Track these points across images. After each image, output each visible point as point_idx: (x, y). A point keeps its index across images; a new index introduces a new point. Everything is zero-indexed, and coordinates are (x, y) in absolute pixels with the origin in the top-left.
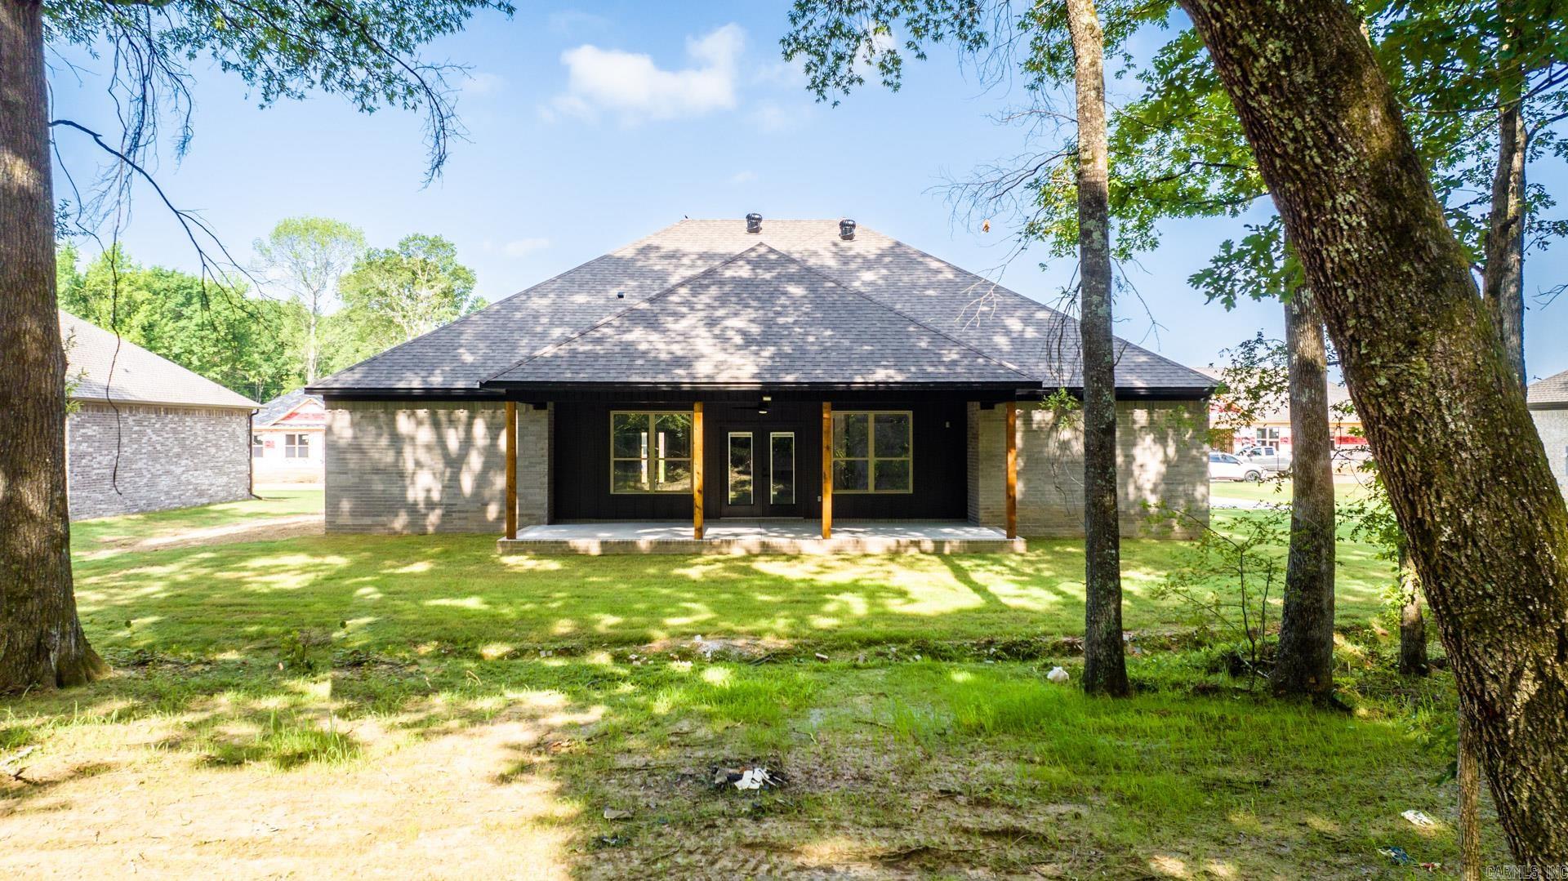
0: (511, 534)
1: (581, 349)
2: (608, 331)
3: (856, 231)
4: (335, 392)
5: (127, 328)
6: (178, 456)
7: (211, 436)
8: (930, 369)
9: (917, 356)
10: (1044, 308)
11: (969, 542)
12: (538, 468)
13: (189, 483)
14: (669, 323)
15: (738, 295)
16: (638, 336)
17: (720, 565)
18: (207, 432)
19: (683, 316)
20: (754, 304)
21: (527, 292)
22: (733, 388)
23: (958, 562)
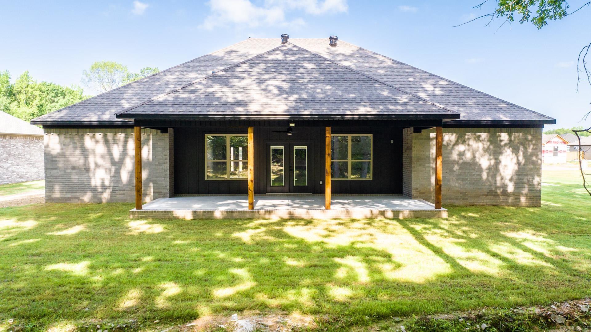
0: (139, 207)
1: (182, 96)
2: (199, 87)
3: (338, 42)
4: (49, 124)
5: (31, 106)
6: (7, 159)
7: (26, 149)
8: (391, 107)
9: (383, 100)
10: (442, 79)
11: (413, 211)
12: (163, 166)
13: (14, 172)
14: (235, 82)
15: (274, 67)
16: (217, 90)
17: (263, 229)
18: (24, 147)
19: (243, 78)
20: (284, 72)
21: (164, 72)
22: (272, 118)
23: (411, 226)
